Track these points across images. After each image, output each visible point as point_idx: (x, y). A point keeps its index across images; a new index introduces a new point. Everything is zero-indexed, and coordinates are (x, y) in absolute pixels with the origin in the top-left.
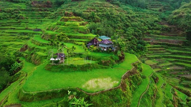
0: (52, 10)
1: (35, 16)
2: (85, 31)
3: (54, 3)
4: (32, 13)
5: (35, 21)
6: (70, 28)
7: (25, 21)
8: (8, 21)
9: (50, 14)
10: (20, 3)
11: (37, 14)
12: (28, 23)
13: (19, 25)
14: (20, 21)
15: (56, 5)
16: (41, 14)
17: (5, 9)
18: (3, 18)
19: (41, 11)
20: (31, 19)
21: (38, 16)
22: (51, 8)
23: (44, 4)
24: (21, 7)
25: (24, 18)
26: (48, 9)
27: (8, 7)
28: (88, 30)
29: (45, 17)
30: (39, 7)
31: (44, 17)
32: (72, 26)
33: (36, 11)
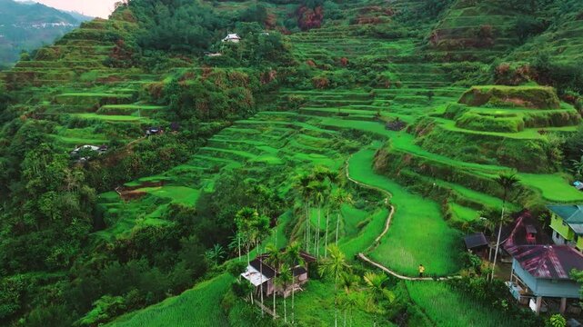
0: (491, 57)
1: (426, 77)
2: (532, 158)
3: (508, 30)
4: (423, 67)
5: (419, 94)
6: (466, 135)
7: (387, 94)
8: (348, 93)
9: (475, 70)
10: (401, 40)
11: (436, 71)
12: (392, 98)
13: (370, 104)
14: (375, 93)
15: (510, 39)
16: (447, 70)
17: (359, 57)
18: (339, 84)
19: (452, 59)
20: (410, 87)
21: (434, 79)
22: (491, 49)
23: (470, 36)
24: (397, 52)
25: (390, 84)
26: (476, 53)
27: (366, 54)
28: (549, 154)
29: (457, 83)
30: (450, 48)
31: (454, 81)
32: (481, 129)
33: (435, 62)
